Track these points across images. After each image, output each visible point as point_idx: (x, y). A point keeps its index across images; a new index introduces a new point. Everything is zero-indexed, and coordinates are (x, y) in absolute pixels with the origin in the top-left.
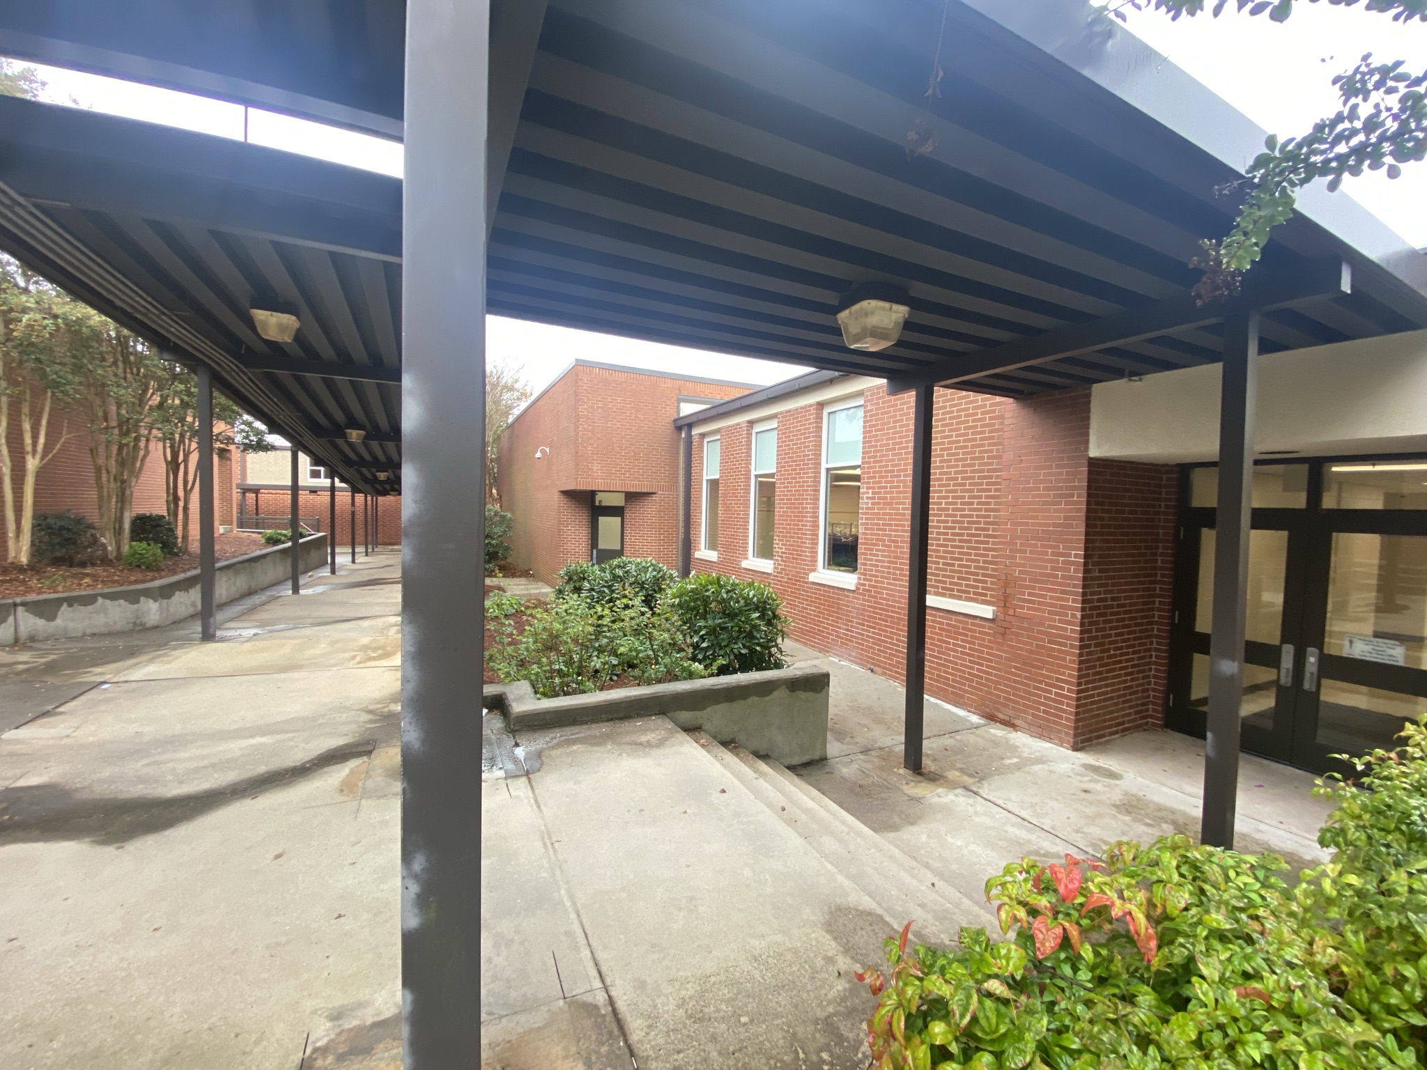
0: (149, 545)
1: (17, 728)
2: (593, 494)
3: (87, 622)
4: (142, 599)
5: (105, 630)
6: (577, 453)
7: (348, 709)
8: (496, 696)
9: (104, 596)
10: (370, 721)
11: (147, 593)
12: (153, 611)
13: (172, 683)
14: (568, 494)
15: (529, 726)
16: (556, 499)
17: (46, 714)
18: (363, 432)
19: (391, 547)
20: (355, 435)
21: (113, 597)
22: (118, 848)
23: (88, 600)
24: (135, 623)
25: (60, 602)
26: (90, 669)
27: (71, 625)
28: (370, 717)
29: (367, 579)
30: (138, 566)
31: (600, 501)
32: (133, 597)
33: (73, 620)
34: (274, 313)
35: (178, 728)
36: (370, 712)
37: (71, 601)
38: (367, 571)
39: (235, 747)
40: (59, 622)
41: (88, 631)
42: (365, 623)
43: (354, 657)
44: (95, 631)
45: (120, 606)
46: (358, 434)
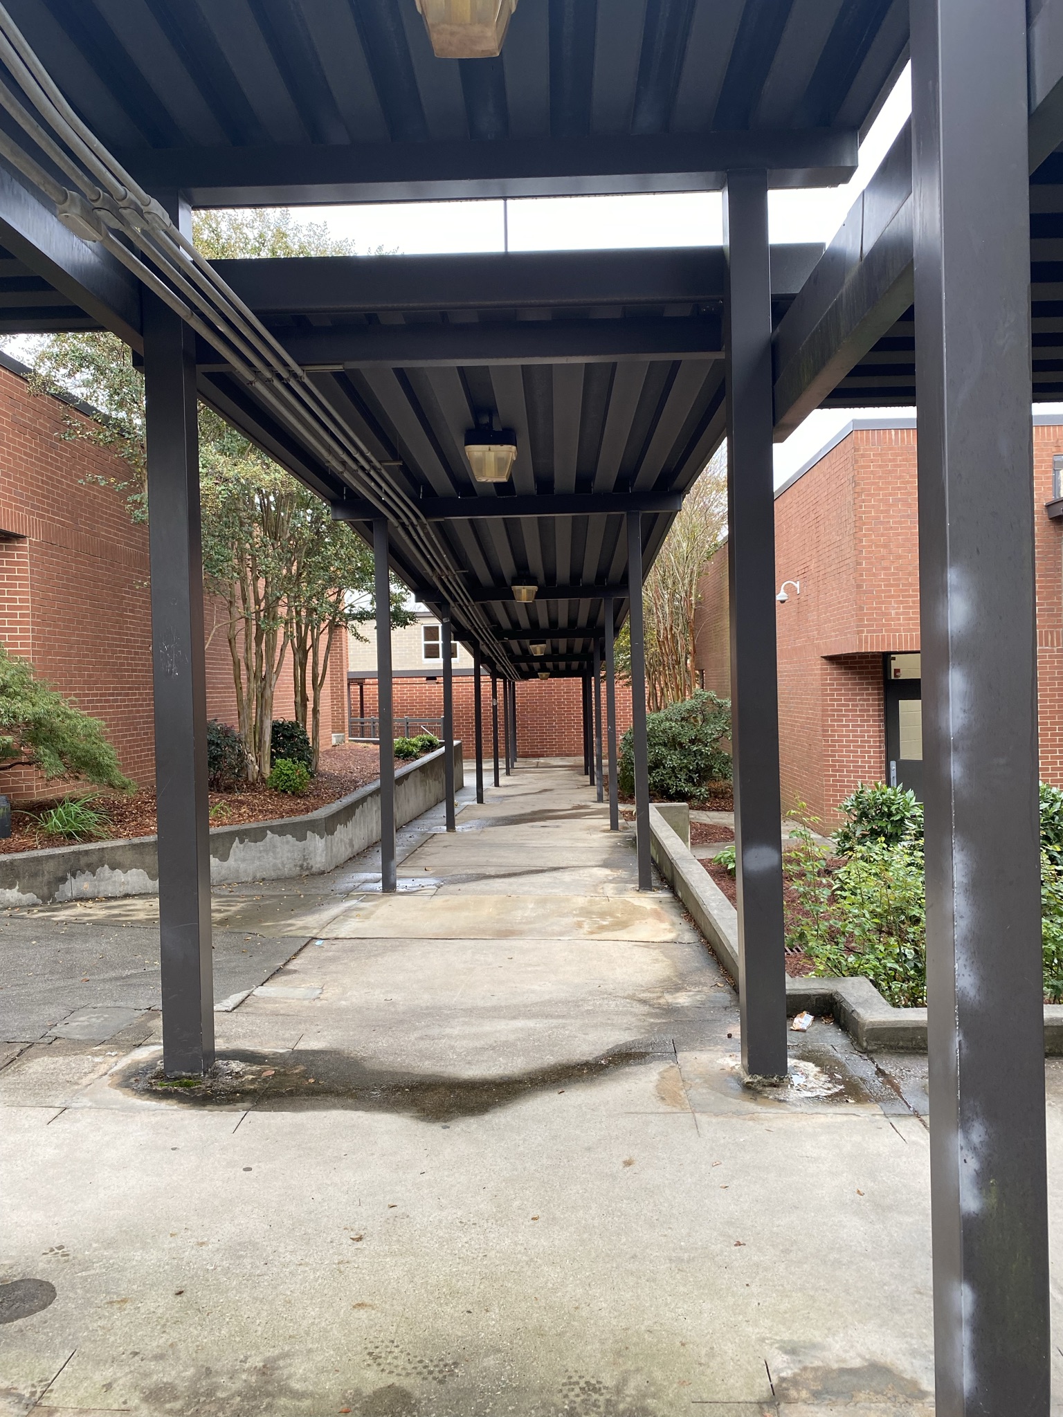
0: (294, 762)
1: (262, 985)
2: (886, 657)
3: (257, 863)
4: (309, 833)
5: (273, 875)
6: (859, 586)
7: (611, 995)
8: (824, 995)
9: (273, 829)
10: (650, 1015)
11: (313, 826)
12: (319, 851)
13: (389, 944)
14: (839, 661)
15: (891, 1047)
16: (818, 671)
17: (278, 972)
18: (535, 588)
19: (535, 761)
20: (524, 593)
21: (281, 831)
22: (444, 1127)
23: (257, 835)
24: (301, 866)
25: (231, 835)
26: (290, 922)
27: (242, 866)
28: (646, 1009)
29: (528, 810)
30: (284, 791)
31: (897, 671)
32: (299, 832)
33: (244, 860)
34: (493, 447)
35: (425, 999)
36: (644, 1002)
37: (243, 835)
38: (522, 799)
39: (504, 1029)
40: (231, 862)
41: (258, 875)
42: (566, 876)
43: (579, 925)
44: (265, 875)
45: (288, 842)
46: (528, 591)
